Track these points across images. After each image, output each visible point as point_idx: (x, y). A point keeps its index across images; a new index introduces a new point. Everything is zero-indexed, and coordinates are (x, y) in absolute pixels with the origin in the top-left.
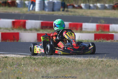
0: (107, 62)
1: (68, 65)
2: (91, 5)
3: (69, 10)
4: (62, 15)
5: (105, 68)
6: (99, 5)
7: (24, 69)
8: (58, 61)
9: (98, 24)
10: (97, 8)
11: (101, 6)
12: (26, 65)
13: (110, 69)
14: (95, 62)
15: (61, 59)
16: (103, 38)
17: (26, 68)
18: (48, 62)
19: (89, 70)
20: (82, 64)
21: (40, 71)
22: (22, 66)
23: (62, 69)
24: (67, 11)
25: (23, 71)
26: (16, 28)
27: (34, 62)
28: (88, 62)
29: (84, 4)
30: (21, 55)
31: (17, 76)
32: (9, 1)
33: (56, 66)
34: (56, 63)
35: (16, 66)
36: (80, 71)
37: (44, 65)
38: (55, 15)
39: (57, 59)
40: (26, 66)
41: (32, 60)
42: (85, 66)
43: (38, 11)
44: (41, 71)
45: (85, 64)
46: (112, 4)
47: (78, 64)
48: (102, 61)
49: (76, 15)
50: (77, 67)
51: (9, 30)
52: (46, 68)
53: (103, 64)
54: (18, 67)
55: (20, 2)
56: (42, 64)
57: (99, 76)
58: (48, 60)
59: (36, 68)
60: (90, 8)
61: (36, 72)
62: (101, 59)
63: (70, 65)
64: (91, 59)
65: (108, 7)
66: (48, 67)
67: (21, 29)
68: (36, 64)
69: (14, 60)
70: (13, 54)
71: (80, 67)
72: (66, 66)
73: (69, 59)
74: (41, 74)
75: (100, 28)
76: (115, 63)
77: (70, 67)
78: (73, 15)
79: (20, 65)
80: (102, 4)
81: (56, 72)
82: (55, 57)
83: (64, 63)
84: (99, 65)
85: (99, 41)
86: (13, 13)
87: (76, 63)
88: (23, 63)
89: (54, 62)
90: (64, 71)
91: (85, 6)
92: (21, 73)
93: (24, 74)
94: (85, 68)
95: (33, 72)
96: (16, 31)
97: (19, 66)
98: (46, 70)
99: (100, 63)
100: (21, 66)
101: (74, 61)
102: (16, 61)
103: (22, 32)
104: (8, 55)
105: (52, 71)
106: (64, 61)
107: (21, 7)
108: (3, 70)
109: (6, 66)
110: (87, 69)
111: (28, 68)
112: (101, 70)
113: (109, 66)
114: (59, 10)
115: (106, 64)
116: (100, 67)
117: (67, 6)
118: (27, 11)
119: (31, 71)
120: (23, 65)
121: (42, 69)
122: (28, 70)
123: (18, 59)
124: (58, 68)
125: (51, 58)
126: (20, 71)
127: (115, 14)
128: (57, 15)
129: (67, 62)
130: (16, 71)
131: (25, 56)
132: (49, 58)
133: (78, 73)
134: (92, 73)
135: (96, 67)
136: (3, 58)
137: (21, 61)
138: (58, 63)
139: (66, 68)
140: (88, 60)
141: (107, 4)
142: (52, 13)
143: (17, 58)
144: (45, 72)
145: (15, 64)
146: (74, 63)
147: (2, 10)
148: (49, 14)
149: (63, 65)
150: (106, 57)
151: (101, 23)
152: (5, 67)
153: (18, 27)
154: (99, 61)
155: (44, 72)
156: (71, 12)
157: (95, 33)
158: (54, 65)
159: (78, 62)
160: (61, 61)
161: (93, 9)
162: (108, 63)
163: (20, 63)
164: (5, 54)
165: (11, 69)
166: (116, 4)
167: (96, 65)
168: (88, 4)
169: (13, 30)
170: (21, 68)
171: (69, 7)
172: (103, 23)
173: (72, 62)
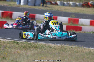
0: (75, 48)
1: (44, 49)
2: (65, 3)
3: (48, 5)
4: (42, 9)
5: (73, 53)
6: (71, 3)
7: (9, 51)
8: (37, 46)
9: (70, 18)
10: (70, 5)
11: (73, 3)
12: (11, 47)
13: (77, 54)
14: (66, 48)
15: (39, 44)
16: (73, 29)
17: (10, 50)
18: (29, 47)
19: (60, 55)
20: (55, 50)
21: (21, 53)
22: (8, 48)
23: (40, 52)
24: (46, 6)
25: (8, 53)
26: (4, 18)
27: (17, 46)
28: (60, 48)
29: (60, 2)
30: (7, 39)
31: (3, 56)
33: (35, 50)
34: (35, 48)
35: (3, 48)
36: (53, 55)
37: (25, 49)
38: (36, 9)
39: (36, 44)
40: (10, 49)
41: (16, 44)
42: (58, 51)
43: (23, 5)
44: (23, 53)
45: (58, 49)
46: (82, 3)
47: (52, 49)
48: (71, 48)
49: (53, 10)
50: (51, 51)
52: (26, 51)
53: (72, 50)
54: (4, 49)
56: (23, 47)
57: (68, 59)
58: (28, 45)
59: (18, 50)
60: (64, 5)
61: (19, 54)
62: (71, 46)
63: (46, 50)
64: (62, 45)
65: (78, 5)
66: (28, 50)
67: (8, 19)
68: (19, 48)
70: (1, 38)
71: (54, 52)
72: (42, 50)
73: (45, 44)
74: (23, 56)
75: (71, 21)
76: (81, 50)
77: (46, 51)
78: (51, 10)
79: (6, 47)
80: (74, 2)
81: (34, 54)
82: (34, 42)
83: (41, 47)
84: (69, 51)
85: (70, 31)
86: (3, 5)
87: (51, 48)
89: (33, 47)
90: (40, 54)
91: (61, 3)
92: (6, 54)
93: (9, 55)
94: (58, 52)
95: (16, 54)
96: (4, 20)
98: (26, 53)
99: (69, 49)
100: (7, 49)
101: (49, 47)
102: (3, 44)
103: (9, 21)
105: (31, 53)
106: (41, 46)
107: (9, 1)
110: (59, 54)
111: (12, 50)
112: (70, 55)
113: (77, 52)
114: (39, 5)
115: (75, 51)
116: (70, 52)
117: (46, 2)
118: (14, 5)
119: (14, 53)
120: (8, 47)
121: (23, 52)
122: (12, 52)
123: (4, 42)
124: (36, 52)
125: (31, 43)
126: (6, 52)
127: (83, 10)
128: (38, 9)
129: (44, 47)
130: (2, 53)
131: (10, 41)
132: (30, 43)
133: (52, 57)
134: (63, 57)
135: (67, 53)
137: (7, 44)
138: (36, 47)
139: (42, 52)
140: (60, 47)
141: (77, 2)
142: (34, 7)
143: (4, 41)
144: (26, 54)
145: (2, 46)
146: (49, 48)
148: (31, 8)
149: (40, 49)
150: (74, 45)
151: (72, 17)
153: (6, 17)
154: (69, 47)
155: (24, 54)
156: (49, 7)
157: (67, 25)
158: (33, 49)
159: (53, 47)
160: (39, 46)
161: (67, 6)
162: (76, 50)
166: (85, 3)
167: (66, 51)
168: (63, 1)
169: (2, 19)
170: (7, 50)
171: (47, 3)
172: (74, 18)
173: (47, 47)
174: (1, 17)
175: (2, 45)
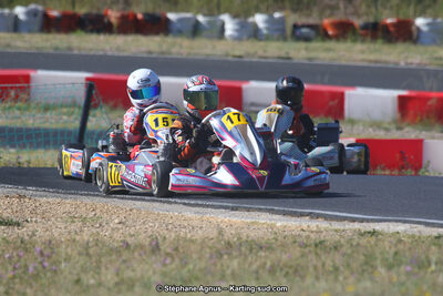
7: (441, 279)
22: (433, 267)
26: (413, 123)
30: (427, 224)
32: (389, 21)
35: (409, 268)
51: (387, 130)
55: (428, 24)
67: (429, 127)
69: (401, 247)
70: (400, 221)
79: (426, 264)
86: (402, 64)
88: (434, 258)
96: (410, 133)
97: (419, 268)
100: (429, 270)
102: (410, 249)
103: (433, 138)
104: (378, 227)
107: (434, 42)
108: (359, 281)
109: (372, 266)
120: (436, 263)
123: (416, 240)
126: (425, 287)
130: (407, 289)
136: (362, 234)
137: (428, 249)
143: (413, 236)
145: (404, 259)
147: (363, 52)
152: (370, 270)
153: (419, 118)
163: (423, 257)
164: (368, 221)
165: (390, 282)
169: (399, 128)
170: (427, 276)
174: (395, 121)
175: (407, 254)
